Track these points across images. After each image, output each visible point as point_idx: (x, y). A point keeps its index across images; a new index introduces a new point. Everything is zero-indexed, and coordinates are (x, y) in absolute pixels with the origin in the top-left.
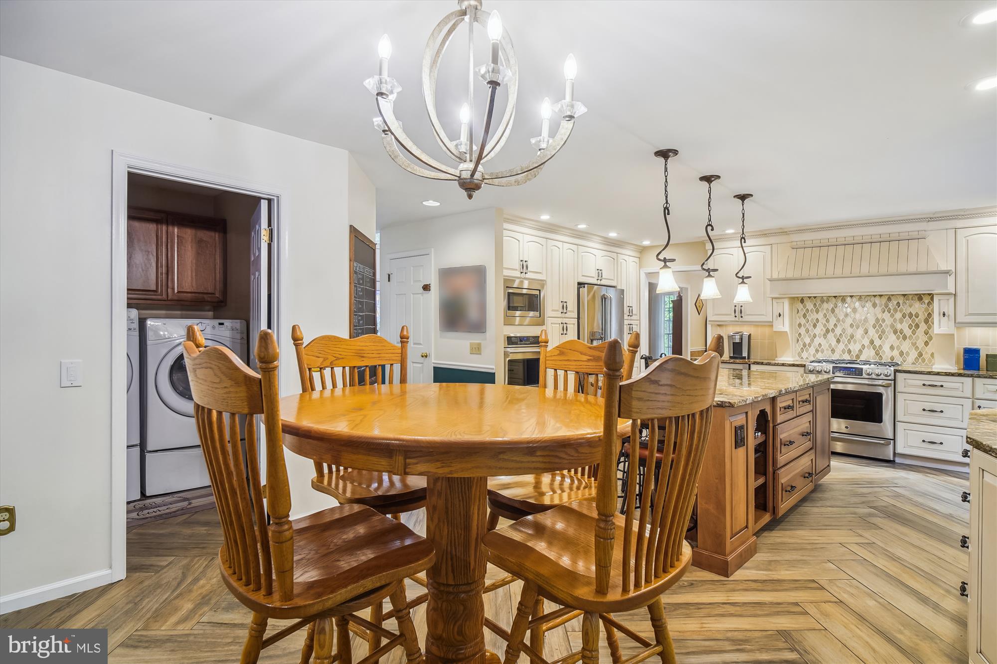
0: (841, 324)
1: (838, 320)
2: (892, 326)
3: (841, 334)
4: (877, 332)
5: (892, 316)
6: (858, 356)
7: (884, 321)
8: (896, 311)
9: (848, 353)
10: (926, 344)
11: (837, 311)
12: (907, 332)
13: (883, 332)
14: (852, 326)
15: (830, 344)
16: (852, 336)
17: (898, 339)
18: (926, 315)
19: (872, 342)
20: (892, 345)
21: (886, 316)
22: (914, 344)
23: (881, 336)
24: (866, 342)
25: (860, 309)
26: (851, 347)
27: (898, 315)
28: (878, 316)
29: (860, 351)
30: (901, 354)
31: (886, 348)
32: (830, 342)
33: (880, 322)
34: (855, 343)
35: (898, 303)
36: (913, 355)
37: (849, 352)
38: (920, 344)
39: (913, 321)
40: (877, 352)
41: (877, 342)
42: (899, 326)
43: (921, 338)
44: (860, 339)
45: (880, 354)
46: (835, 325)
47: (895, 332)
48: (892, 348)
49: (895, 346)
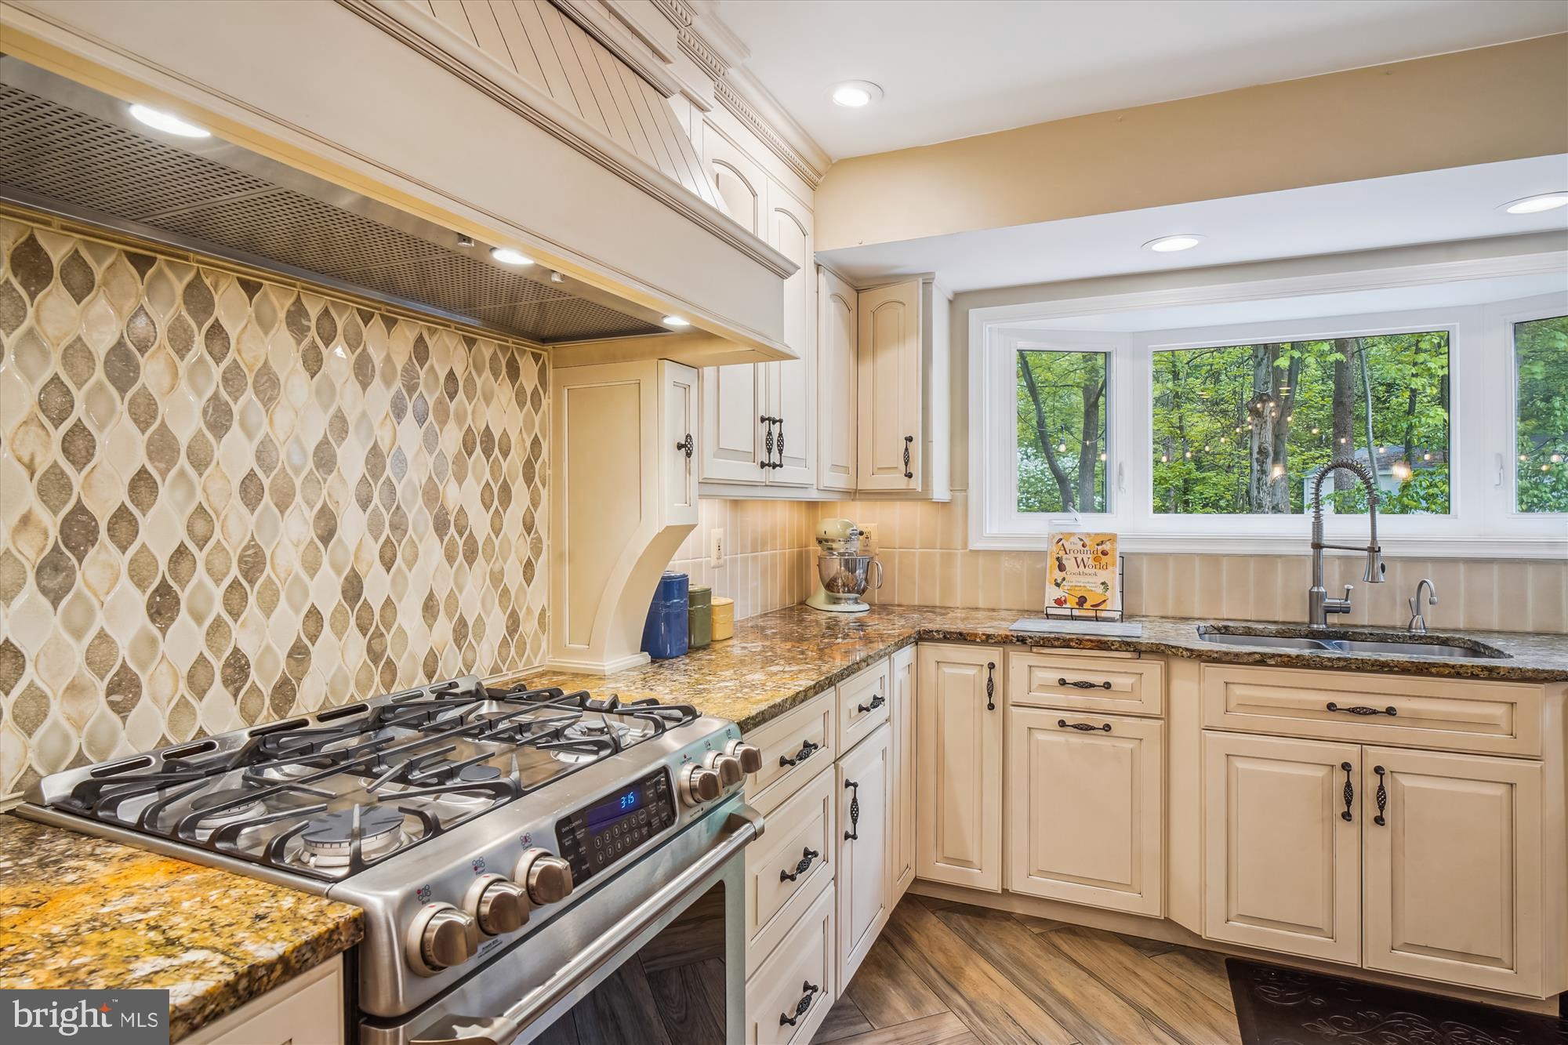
0: (182, 473)
1: (163, 447)
2: (431, 494)
3: (181, 551)
4: (375, 529)
5: (430, 441)
6: (284, 692)
7: (401, 462)
8: (443, 418)
9: (226, 682)
10: (529, 568)
11: (152, 371)
12: (480, 522)
13: (398, 527)
14: (250, 490)
15: (102, 636)
16: (253, 562)
17: (450, 558)
18: (528, 444)
19: (353, 588)
20: (431, 596)
21: (410, 433)
22: (497, 578)
23: (388, 555)
24: (326, 592)
25: (297, 385)
26: (244, 638)
27: (451, 439)
28: (378, 432)
29: (299, 654)
30: (461, 632)
31: (410, 616)
32: (100, 621)
33: (388, 472)
34: (268, 608)
35: (451, 373)
36: (496, 625)
37: (238, 669)
38: (514, 576)
39: (495, 470)
40: (377, 647)
41: (376, 588)
42: (453, 495)
43: (518, 545)
44: (297, 578)
45: (389, 652)
46: (142, 485)
47: (441, 527)
48: (430, 608)
49: (441, 597)
